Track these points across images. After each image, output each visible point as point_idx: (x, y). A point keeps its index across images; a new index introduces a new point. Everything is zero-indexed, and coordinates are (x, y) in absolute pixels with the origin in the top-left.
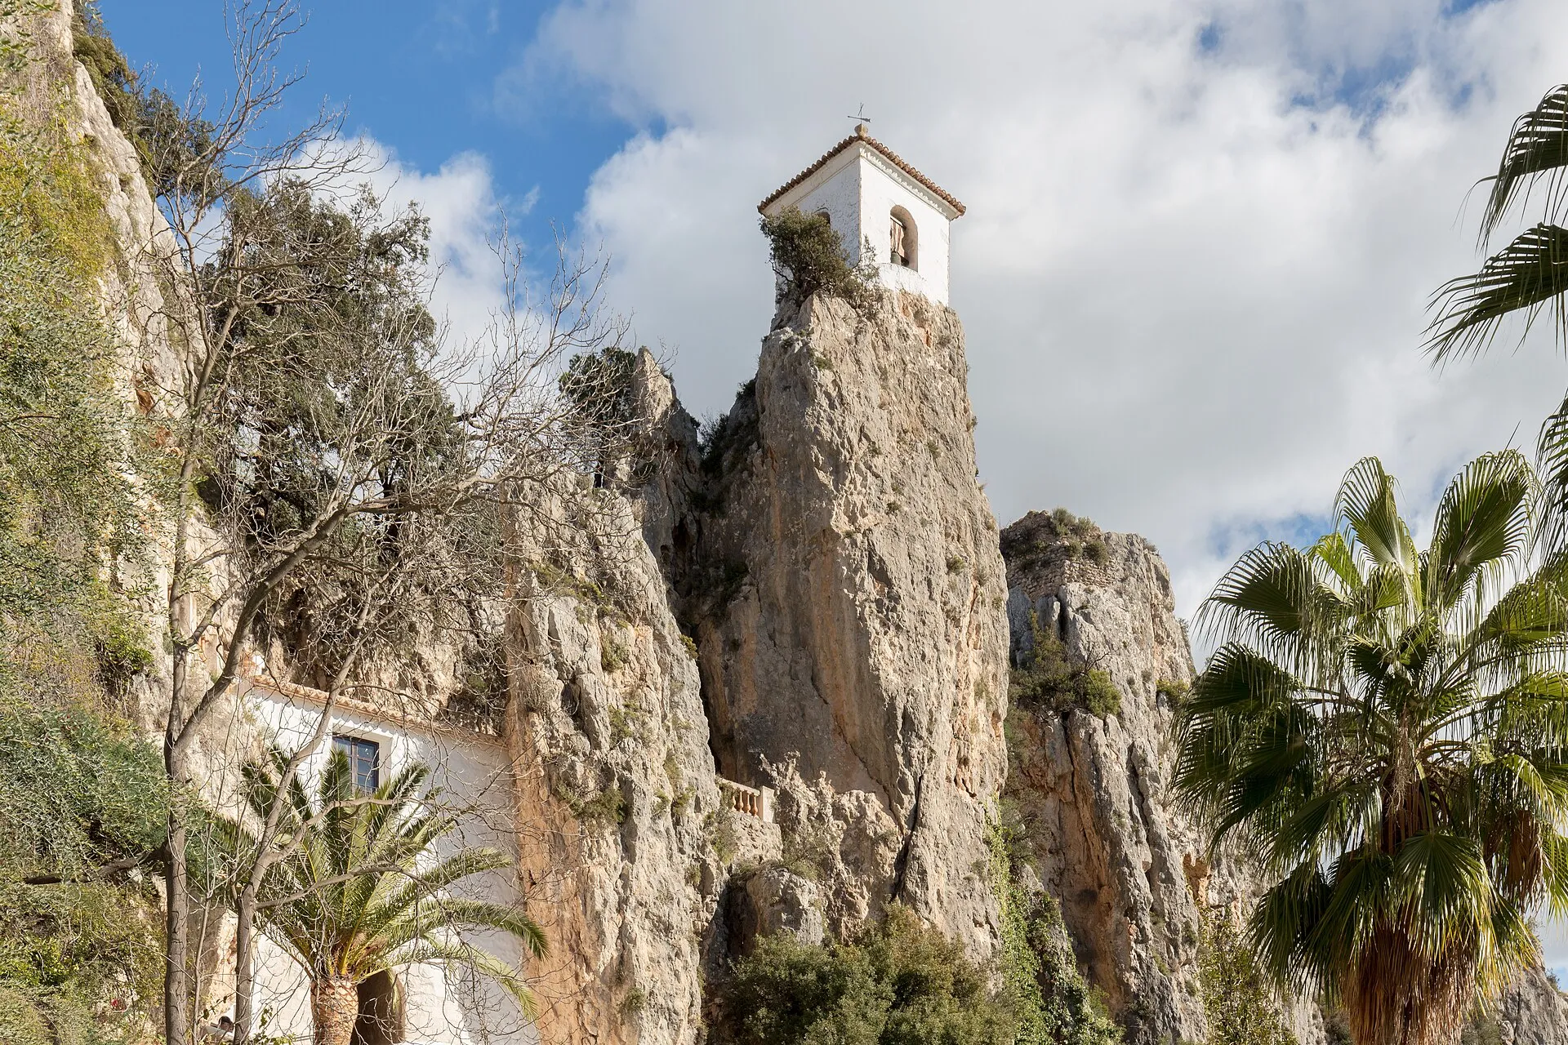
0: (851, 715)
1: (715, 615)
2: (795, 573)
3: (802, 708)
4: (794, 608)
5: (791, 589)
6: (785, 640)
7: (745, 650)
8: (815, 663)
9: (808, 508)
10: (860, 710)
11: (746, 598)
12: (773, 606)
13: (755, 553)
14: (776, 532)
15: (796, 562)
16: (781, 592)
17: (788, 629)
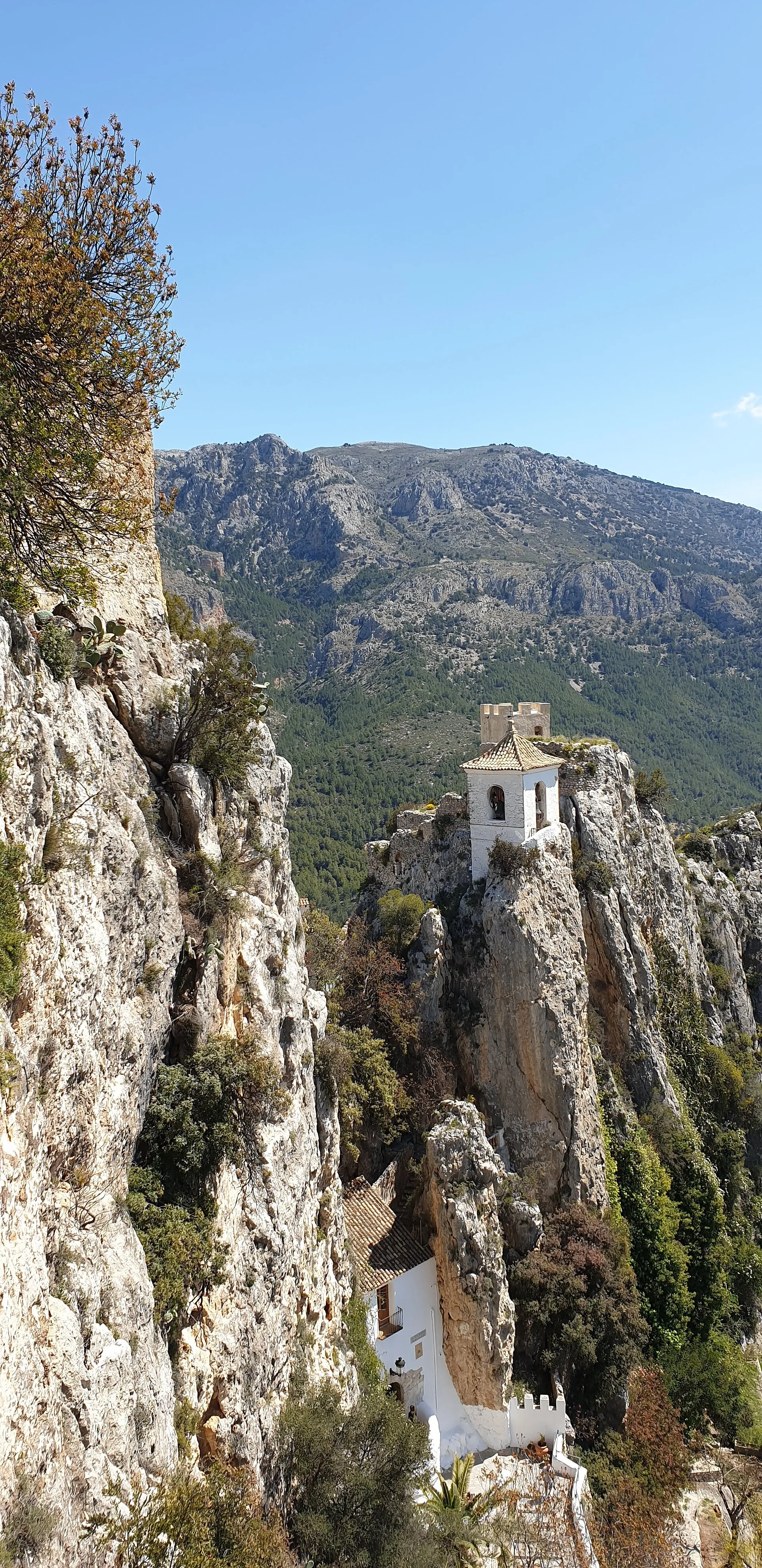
0: (537, 1082)
1: (465, 1029)
2: (509, 1016)
3: (514, 1081)
4: (508, 1031)
5: (507, 1023)
6: (504, 1044)
7: (482, 1048)
8: (519, 1056)
9: (515, 989)
10: (543, 1081)
11: (483, 1025)
12: (496, 1027)
13: (486, 1002)
14: (498, 995)
15: (509, 1011)
16: (501, 1024)
17: (504, 1038)
